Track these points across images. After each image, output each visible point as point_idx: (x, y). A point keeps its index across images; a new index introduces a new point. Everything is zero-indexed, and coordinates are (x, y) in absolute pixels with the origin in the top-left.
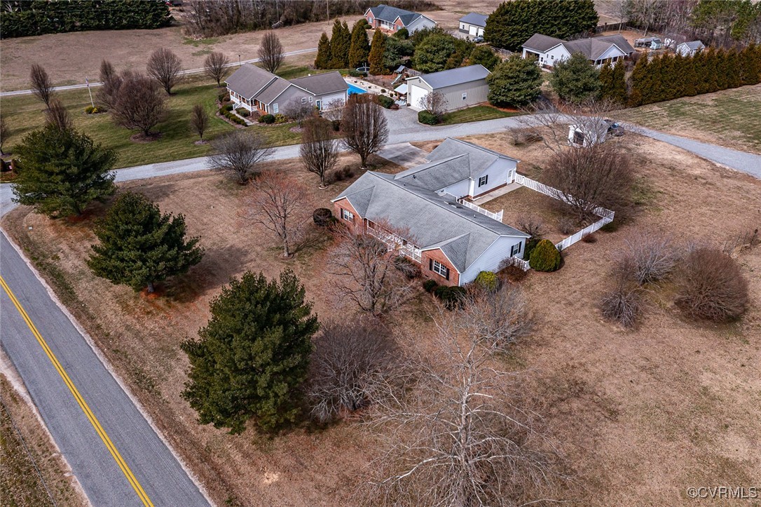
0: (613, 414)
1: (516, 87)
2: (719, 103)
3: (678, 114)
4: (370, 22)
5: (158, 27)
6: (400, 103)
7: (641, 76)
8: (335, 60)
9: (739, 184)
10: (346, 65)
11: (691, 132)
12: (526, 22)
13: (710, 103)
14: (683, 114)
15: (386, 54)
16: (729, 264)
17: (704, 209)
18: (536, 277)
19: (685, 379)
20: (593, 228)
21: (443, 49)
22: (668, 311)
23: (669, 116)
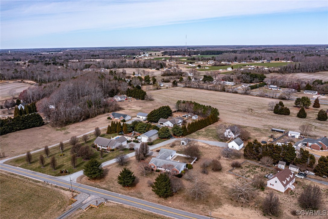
0: (209, 185)
1: (166, 134)
2: (206, 131)
3: (199, 135)
4: (111, 118)
5: (41, 126)
6: (139, 141)
7: (189, 127)
8: (112, 131)
9: (215, 148)
10: (116, 132)
11: (203, 138)
12: (157, 115)
13: (204, 131)
14: (200, 134)
15: (128, 128)
16: (217, 162)
17: (211, 154)
18: (189, 170)
19: (217, 179)
20: (195, 160)
21: (144, 126)
22: (211, 171)
23: (197, 135)
